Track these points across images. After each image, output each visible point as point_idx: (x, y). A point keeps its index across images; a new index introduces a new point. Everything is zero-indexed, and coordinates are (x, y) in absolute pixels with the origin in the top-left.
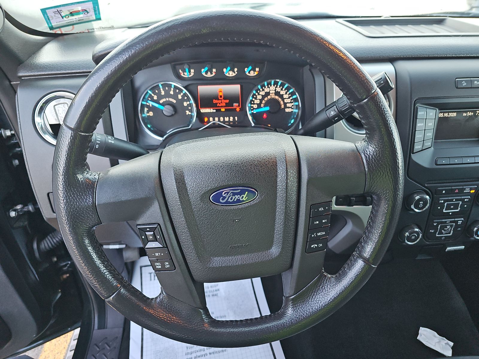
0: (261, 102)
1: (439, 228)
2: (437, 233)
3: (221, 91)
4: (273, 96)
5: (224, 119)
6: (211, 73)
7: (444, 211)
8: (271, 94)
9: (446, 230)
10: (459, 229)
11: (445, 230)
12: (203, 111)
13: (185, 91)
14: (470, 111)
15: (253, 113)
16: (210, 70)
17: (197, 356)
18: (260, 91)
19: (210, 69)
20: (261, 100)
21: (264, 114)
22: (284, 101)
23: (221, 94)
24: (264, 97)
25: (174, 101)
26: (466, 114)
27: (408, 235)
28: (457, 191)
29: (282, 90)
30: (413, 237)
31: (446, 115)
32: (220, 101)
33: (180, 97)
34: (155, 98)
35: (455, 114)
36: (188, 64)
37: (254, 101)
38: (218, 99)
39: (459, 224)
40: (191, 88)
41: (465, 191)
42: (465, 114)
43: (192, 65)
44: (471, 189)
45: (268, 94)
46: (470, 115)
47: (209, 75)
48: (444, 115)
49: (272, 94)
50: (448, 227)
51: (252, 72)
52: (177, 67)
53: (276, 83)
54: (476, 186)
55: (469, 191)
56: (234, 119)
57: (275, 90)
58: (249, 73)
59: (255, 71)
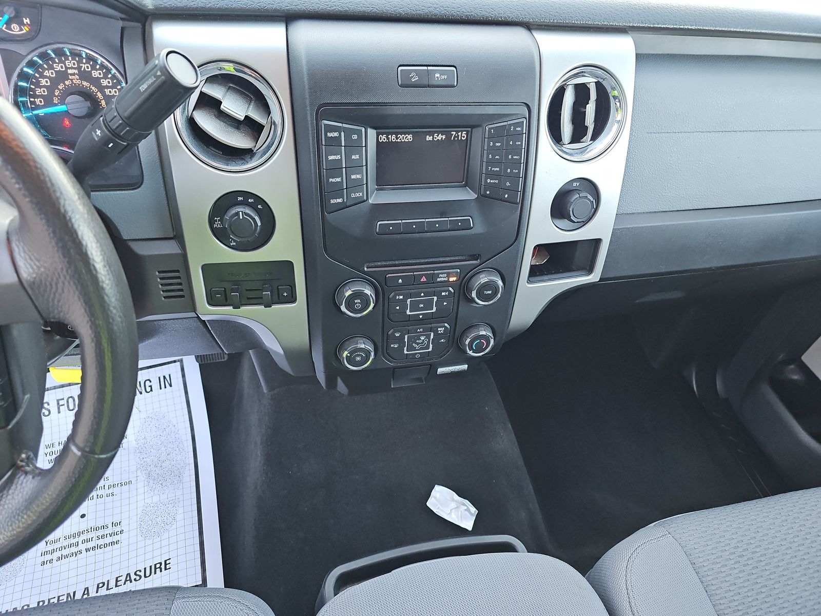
0: (51, 94)
1: (406, 340)
2: (405, 348)
4: (76, 80)
7: (408, 312)
8: (70, 77)
9: (420, 343)
10: (442, 340)
11: (418, 344)
14: (438, 133)
15: (37, 116)
17: (62, 555)
18: (44, 69)
20: (51, 89)
21: (63, 120)
22: (103, 93)
24: (55, 82)
26: (431, 137)
27: (349, 355)
28: (424, 279)
29: (93, 68)
30: (358, 359)
31: (393, 138)
35: (410, 137)
37: (34, 90)
39: (439, 332)
41: (438, 280)
42: (429, 138)
44: (449, 275)
45: (62, 76)
46: (440, 139)
48: (388, 138)
49: (73, 77)
50: (422, 338)
51: (15, 26)
54: (459, 271)
55: (446, 279)
57: (79, 68)
58: (7, 27)
59: (21, 24)
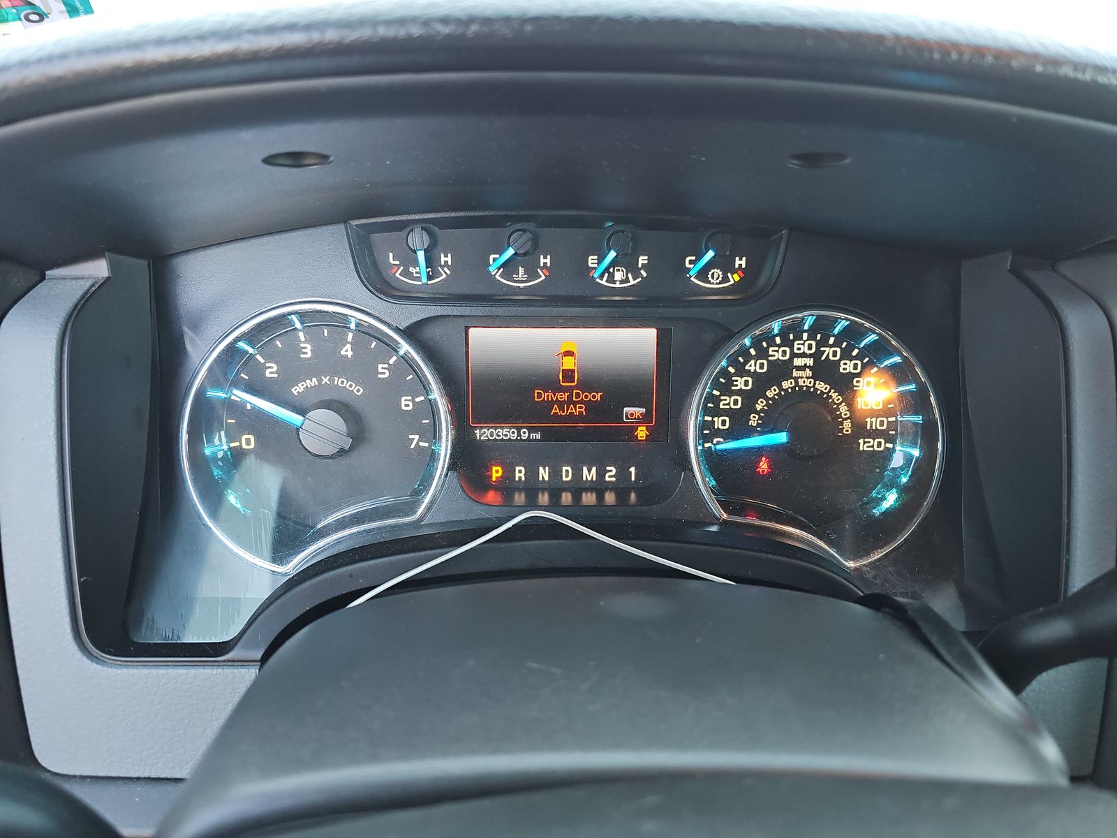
0: (748, 408)
3: (569, 353)
4: (805, 379)
5: (577, 473)
6: (532, 275)
8: (795, 374)
12: (484, 434)
13: (405, 347)
15: (715, 451)
16: (526, 258)
18: (748, 358)
19: (525, 254)
20: (750, 398)
22: (852, 406)
23: (569, 363)
24: (762, 382)
25: (358, 390)
29: (846, 355)
32: (563, 397)
33: (383, 371)
34: (271, 371)
36: (426, 226)
37: (717, 401)
38: (558, 389)
40: (435, 333)
43: (445, 235)
45: (781, 370)
47: (521, 279)
49: (801, 373)
51: (716, 273)
52: (377, 238)
53: (822, 328)
56: (623, 474)
57: (817, 356)
58: (703, 275)
59: (728, 268)
